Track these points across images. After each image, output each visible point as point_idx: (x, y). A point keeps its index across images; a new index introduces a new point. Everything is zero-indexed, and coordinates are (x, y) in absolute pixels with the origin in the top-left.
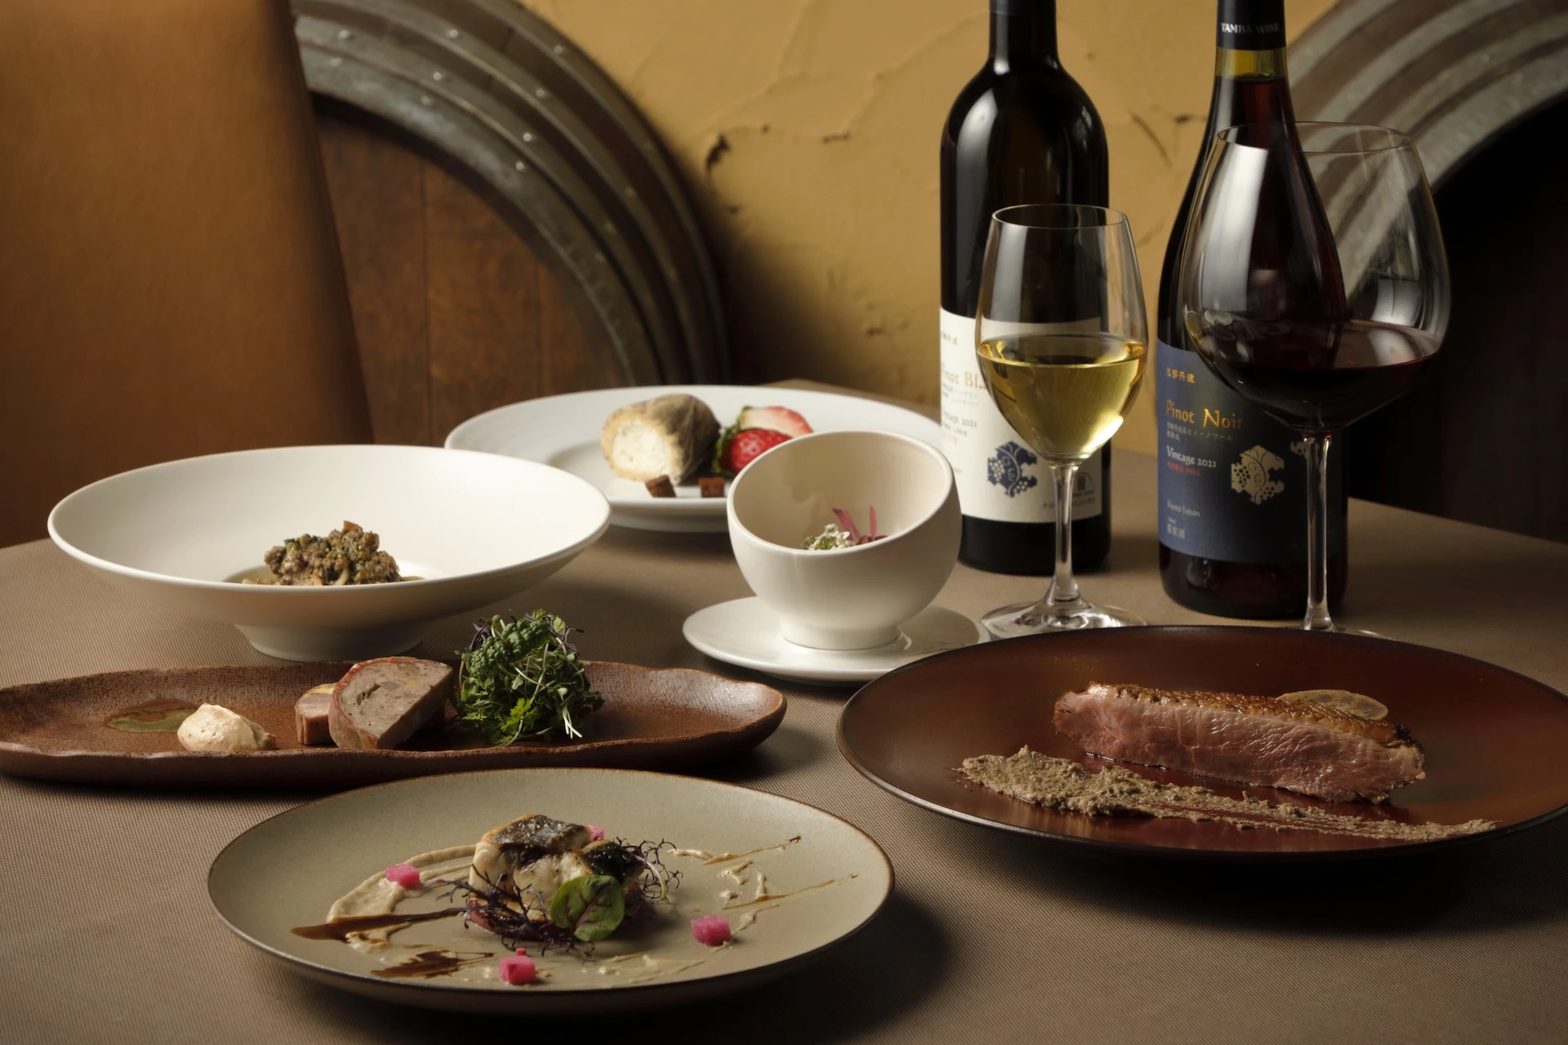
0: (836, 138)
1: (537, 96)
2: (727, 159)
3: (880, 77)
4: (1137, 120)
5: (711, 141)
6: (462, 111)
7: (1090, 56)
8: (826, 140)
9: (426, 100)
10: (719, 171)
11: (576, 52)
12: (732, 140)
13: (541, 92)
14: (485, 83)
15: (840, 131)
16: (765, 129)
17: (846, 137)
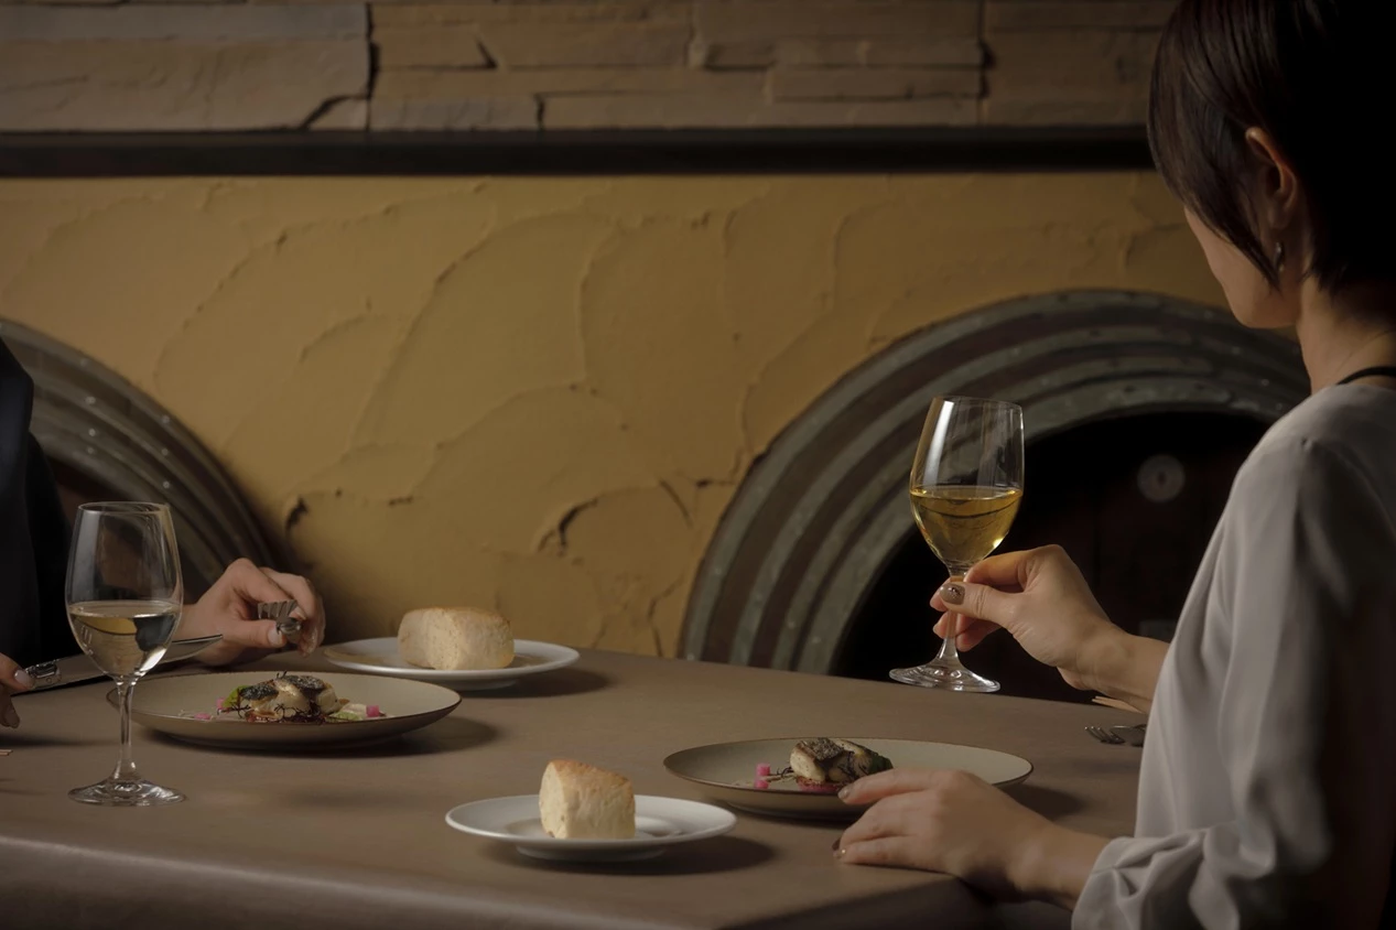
0: (401, 501)
1: (163, 454)
2: (305, 519)
3: (440, 446)
4: (664, 484)
5: (291, 503)
6: (116, 460)
7: (624, 427)
8: (392, 503)
9: (90, 450)
10: (295, 530)
11: (176, 422)
12: (308, 503)
13: (165, 452)
14: (124, 440)
15: (405, 493)
16: (339, 493)
17: (409, 500)
